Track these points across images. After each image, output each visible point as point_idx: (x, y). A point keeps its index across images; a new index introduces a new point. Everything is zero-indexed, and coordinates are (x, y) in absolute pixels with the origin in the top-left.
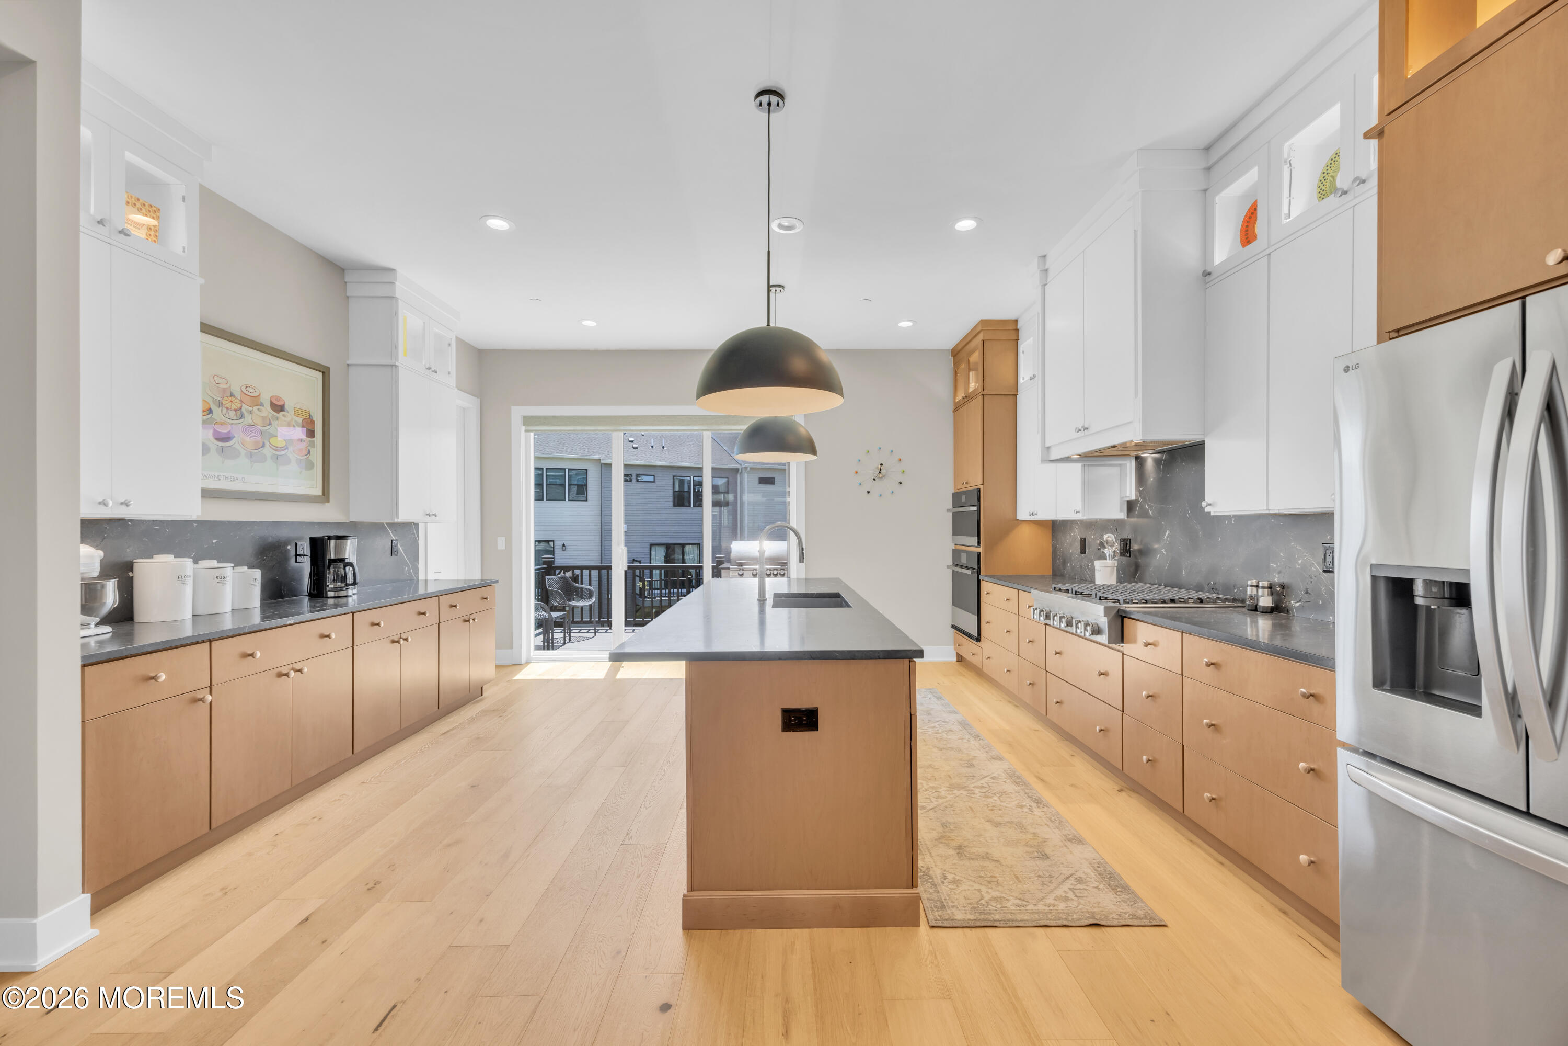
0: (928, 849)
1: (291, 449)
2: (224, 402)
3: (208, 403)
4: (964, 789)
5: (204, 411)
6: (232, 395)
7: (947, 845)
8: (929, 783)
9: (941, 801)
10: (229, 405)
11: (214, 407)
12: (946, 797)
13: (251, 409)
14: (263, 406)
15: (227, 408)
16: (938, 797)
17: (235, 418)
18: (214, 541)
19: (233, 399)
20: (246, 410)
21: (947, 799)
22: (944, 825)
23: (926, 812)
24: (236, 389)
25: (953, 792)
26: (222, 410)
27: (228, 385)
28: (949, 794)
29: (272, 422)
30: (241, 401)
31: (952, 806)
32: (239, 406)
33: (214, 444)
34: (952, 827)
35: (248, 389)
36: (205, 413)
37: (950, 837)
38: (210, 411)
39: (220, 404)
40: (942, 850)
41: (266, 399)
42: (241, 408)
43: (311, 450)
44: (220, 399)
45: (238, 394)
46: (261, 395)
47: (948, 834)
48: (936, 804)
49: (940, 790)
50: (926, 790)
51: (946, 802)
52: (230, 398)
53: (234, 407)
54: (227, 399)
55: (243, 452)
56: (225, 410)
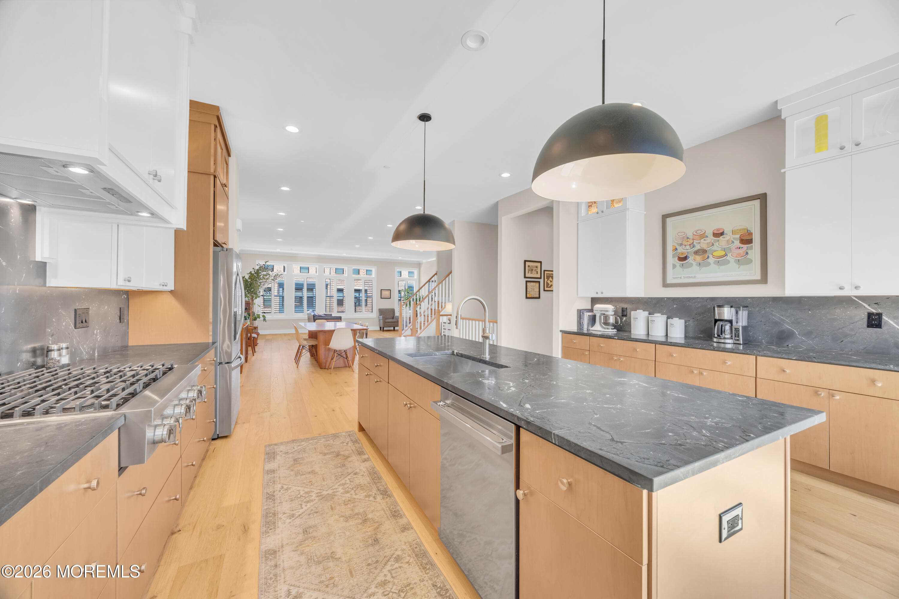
0: (354, 452)
1: (729, 255)
2: (683, 243)
3: (675, 246)
4: (323, 496)
5: (673, 250)
6: (688, 238)
7: (344, 456)
8: (350, 496)
9: (343, 482)
10: (686, 244)
11: (677, 247)
12: (339, 486)
13: (699, 241)
14: (708, 237)
15: (685, 245)
16: (345, 484)
17: (690, 248)
18: (675, 306)
19: (688, 240)
20: (696, 243)
21: (339, 484)
22: (344, 465)
23: (354, 471)
24: (690, 235)
25: (333, 491)
26: (682, 247)
27: (685, 234)
28: (336, 489)
29: (714, 243)
30: (693, 239)
31: (337, 479)
32: (692, 242)
33: (678, 263)
34: (339, 465)
35: (697, 232)
36: (674, 251)
37: (342, 460)
38: (676, 249)
39: (681, 245)
40: (346, 453)
41: (709, 233)
42: (693, 243)
43: (749, 252)
44: (681, 242)
45: (691, 237)
46: (706, 233)
47: (343, 461)
48: (347, 479)
49: (342, 490)
50: (352, 489)
51: (339, 482)
52: (687, 240)
53: (689, 243)
54: (685, 241)
55: (694, 264)
56: (684, 247)
